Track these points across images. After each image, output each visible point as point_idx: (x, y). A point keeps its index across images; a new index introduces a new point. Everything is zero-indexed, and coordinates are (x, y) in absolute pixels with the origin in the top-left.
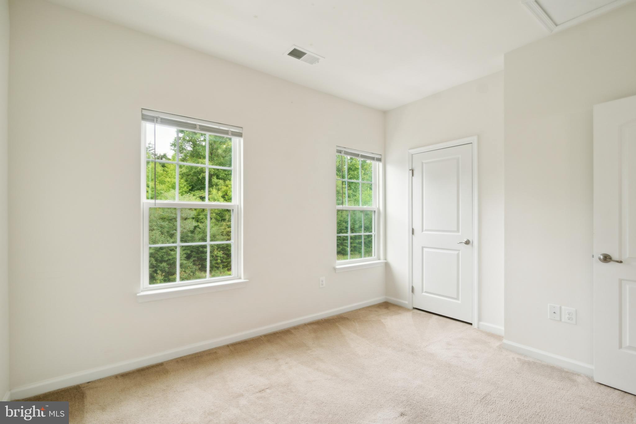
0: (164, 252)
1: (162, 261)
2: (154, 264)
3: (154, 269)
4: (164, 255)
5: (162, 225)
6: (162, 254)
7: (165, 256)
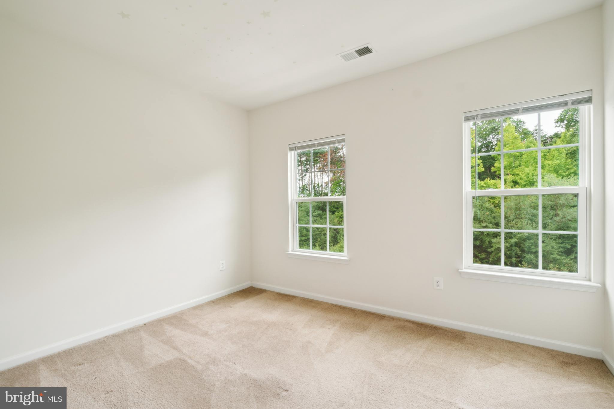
0: (531, 243)
1: (528, 252)
2: (518, 253)
3: (518, 259)
4: (531, 246)
5: (533, 213)
6: (529, 245)
7: (533, 247)
